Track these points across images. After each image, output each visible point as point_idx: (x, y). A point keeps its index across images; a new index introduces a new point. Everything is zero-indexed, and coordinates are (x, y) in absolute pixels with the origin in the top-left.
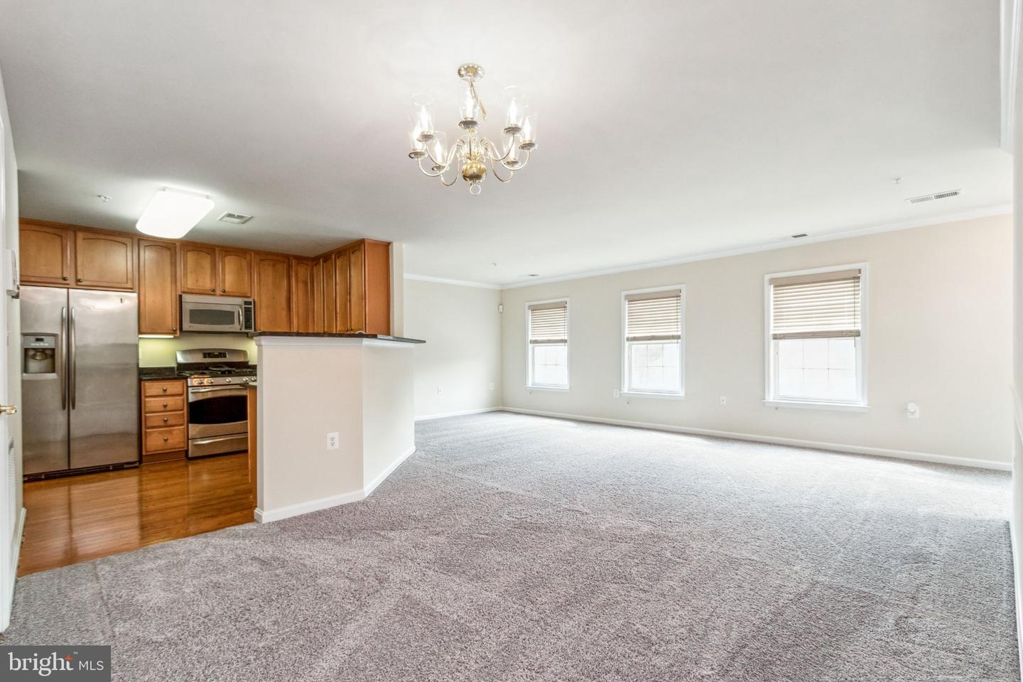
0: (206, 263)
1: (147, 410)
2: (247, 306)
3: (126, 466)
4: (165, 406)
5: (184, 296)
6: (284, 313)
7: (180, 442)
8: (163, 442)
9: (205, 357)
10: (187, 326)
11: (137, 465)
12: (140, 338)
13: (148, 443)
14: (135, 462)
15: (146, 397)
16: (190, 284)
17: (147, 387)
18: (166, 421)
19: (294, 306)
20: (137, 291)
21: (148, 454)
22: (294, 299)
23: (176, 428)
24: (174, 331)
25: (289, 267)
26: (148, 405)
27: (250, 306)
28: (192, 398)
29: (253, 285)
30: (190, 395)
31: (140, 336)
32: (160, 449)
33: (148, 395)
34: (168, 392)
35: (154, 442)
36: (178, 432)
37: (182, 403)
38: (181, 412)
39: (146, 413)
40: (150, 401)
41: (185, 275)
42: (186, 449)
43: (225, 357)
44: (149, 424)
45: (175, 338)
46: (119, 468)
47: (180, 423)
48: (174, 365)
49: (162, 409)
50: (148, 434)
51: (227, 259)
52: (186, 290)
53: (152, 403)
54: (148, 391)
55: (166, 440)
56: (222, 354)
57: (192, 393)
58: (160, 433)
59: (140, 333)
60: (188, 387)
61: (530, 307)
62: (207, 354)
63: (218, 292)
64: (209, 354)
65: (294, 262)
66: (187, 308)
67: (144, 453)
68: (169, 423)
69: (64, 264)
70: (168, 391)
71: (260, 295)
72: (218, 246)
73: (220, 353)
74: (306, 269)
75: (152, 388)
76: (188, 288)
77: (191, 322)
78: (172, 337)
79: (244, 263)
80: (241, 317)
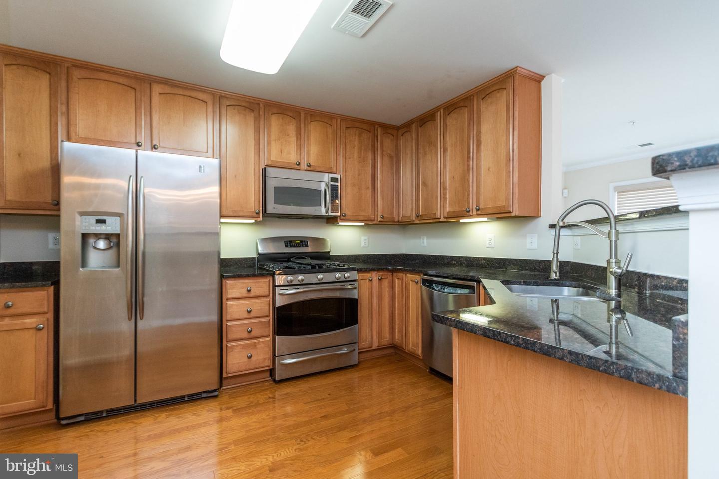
0: (291, 129)
1: (228, 317)
2: (332, 183)
3: (204, 395)
4: (249, 312)
5: (268, 169)
6: (370, 192)
7: (265, 359)
8: (246, 359)
9: (286, 246)
10: (271, 208)
11: (216, 393)
12: (222, 223)
13: (229, 362)
14: (215, 390)
15: (227, 299)
16: (275, 157)
17: (228, 286)
18: (249, 332)
19: (379, 184)
20: (218, 157)
21: (229, 375)
22: (379, 176)
23: (261, 340)
24: (257, 213)
25: (375, 137)
26: (229, 310)
27: (336, 184)
28: (279, 302)
29: (338, 157)
30: (277, 297)
31: (223, 220)
32: (243, 368)
33: (229, 297)
34: (252, 294)
35: (236, 361)
36: (262, 345)
37: (267, 308)
38: (266, 319)
39: (227, 321)
40: (232, 306)
41: (269, 144)
42: (271, 367)
43: (307, 246)
44: (230, 336)
45: (256, 223)
46: (195, 398)
47: (265, 334)
48: (255, 256)
49: (246, 315)
50: (229, 350)
51: (313, 126)
52: (270, 163)
53: (235, 309)
54: (229, 291)
55: (250, 358)
56: (303, 242)
57: (279, 294)
58: (244, 347)
59: (222, 216)
60: (274, 286)
61: (616, 188)
62: (289, 242)
63: (304, 166)
64: (291, 242)
65: (380, 131)
66: (271, 184)
67: (224, 375)
68: (253, 334)
69: (138, 126)
70: (252, 291)
71: (345, 171)
72: (304, 109)
73: (301, 242)
74: (392, 140)
75: (235, 288)
76: (272, 161)
77: (275, 203)
78: (253, 221)
79: (330, 130)
80: (327, 196)
